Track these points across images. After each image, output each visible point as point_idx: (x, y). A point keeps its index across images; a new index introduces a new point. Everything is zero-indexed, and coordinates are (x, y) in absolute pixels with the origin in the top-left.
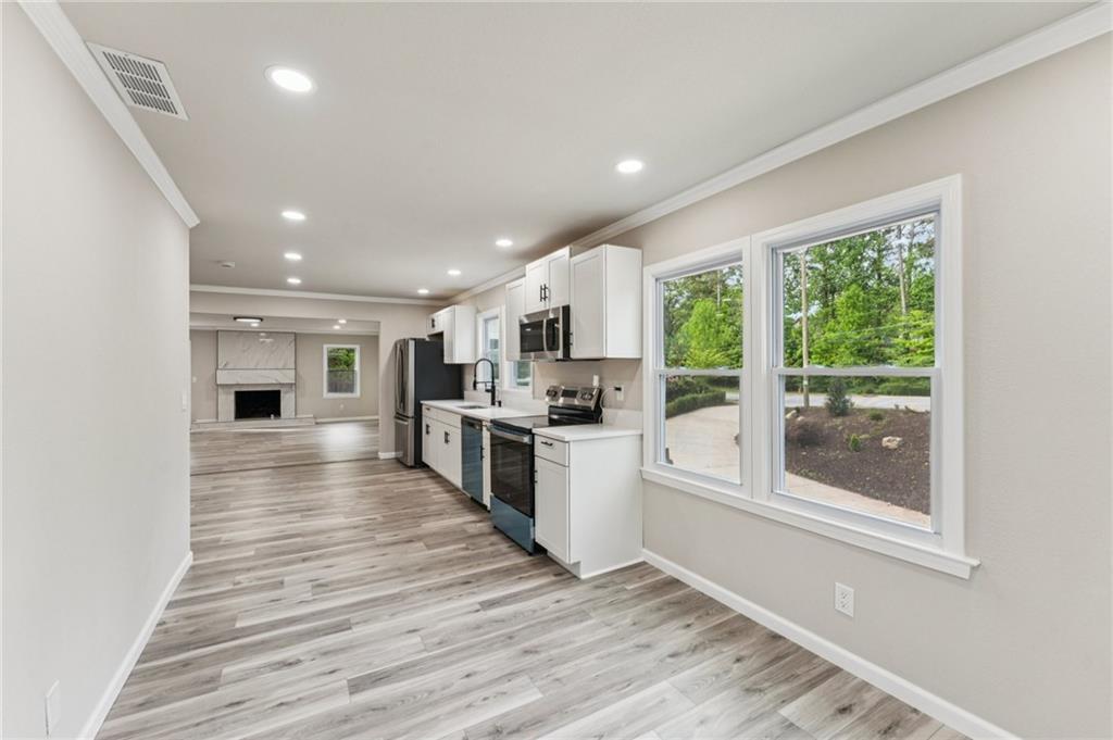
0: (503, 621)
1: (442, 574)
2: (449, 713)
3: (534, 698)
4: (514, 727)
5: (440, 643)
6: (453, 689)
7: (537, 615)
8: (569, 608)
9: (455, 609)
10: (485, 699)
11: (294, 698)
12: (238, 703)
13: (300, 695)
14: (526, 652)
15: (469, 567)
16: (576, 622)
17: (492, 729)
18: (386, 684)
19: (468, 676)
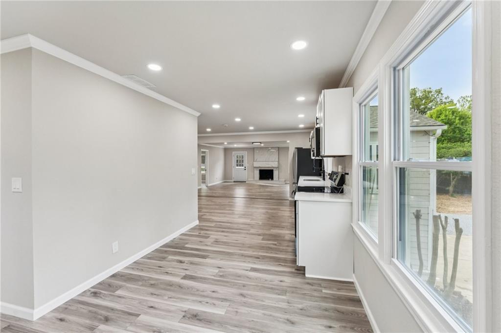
0: (250, 278)
1: (254, 251)
2: (193, 300)
3: (220, 313)
4: (201, 318)
5: (221, 276)
6: (205, 294)
7: (266, 282)
8: (283, 286)
9: (241, 266)
10: (207, 303)
11: (170, 272)
12: (161, 267)
13: (172, 272)
14: (242, 295)
15: (267, 252)
16: (277, 294)
17: (195, 314)
18: (192, 281)
19: (213, 292)
